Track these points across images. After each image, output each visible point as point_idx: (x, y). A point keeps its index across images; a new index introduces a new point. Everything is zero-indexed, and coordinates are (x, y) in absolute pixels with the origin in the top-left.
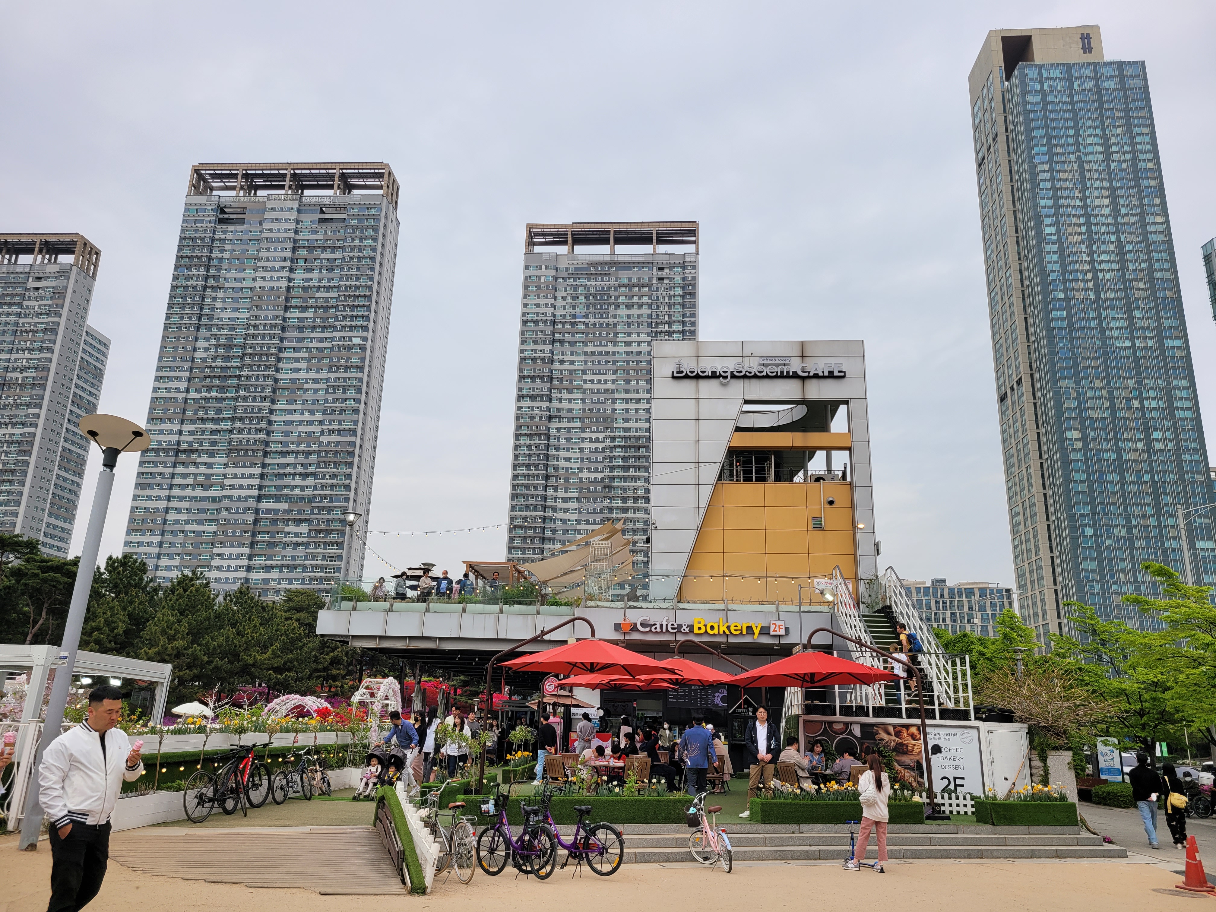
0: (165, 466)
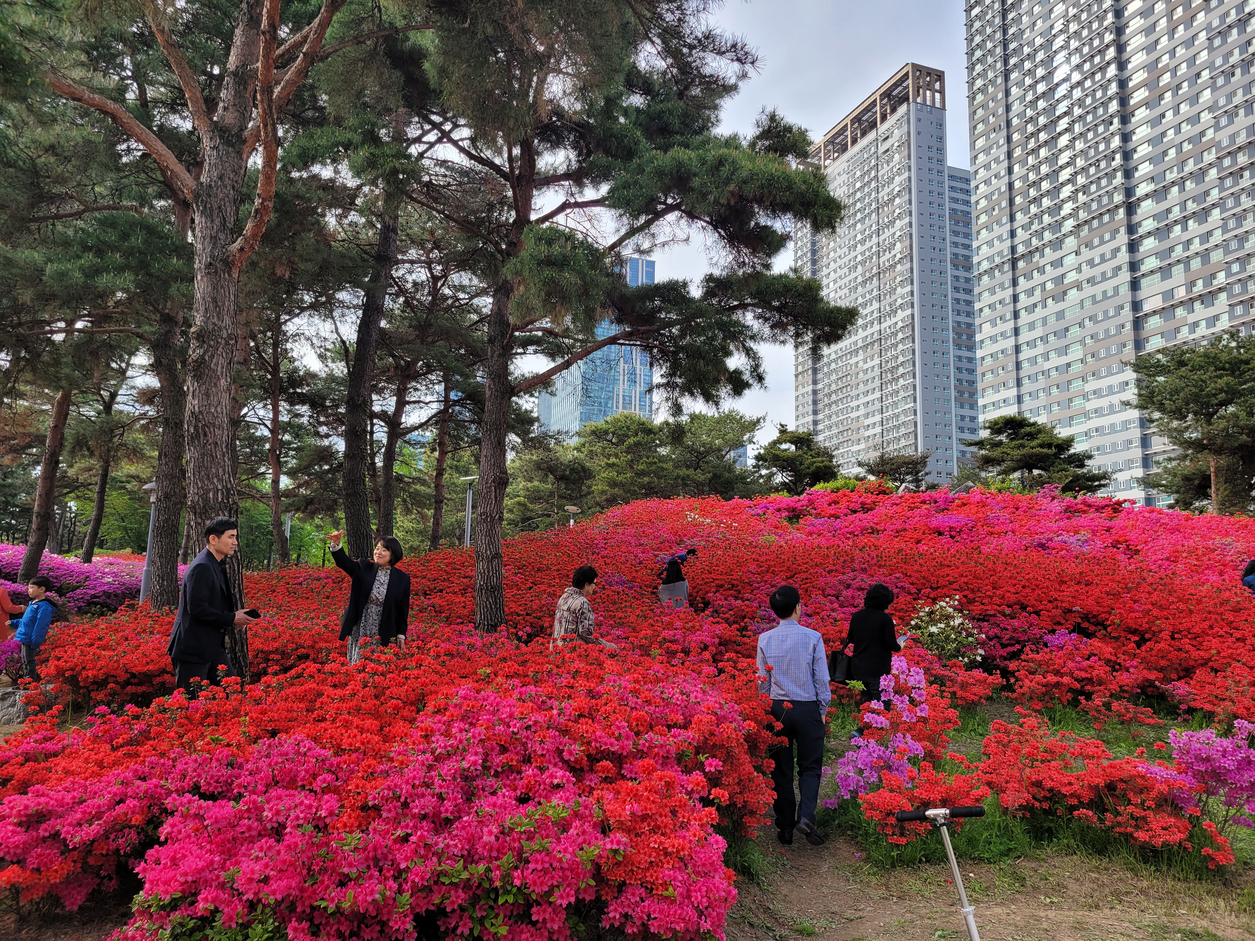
0: (1004, 289)
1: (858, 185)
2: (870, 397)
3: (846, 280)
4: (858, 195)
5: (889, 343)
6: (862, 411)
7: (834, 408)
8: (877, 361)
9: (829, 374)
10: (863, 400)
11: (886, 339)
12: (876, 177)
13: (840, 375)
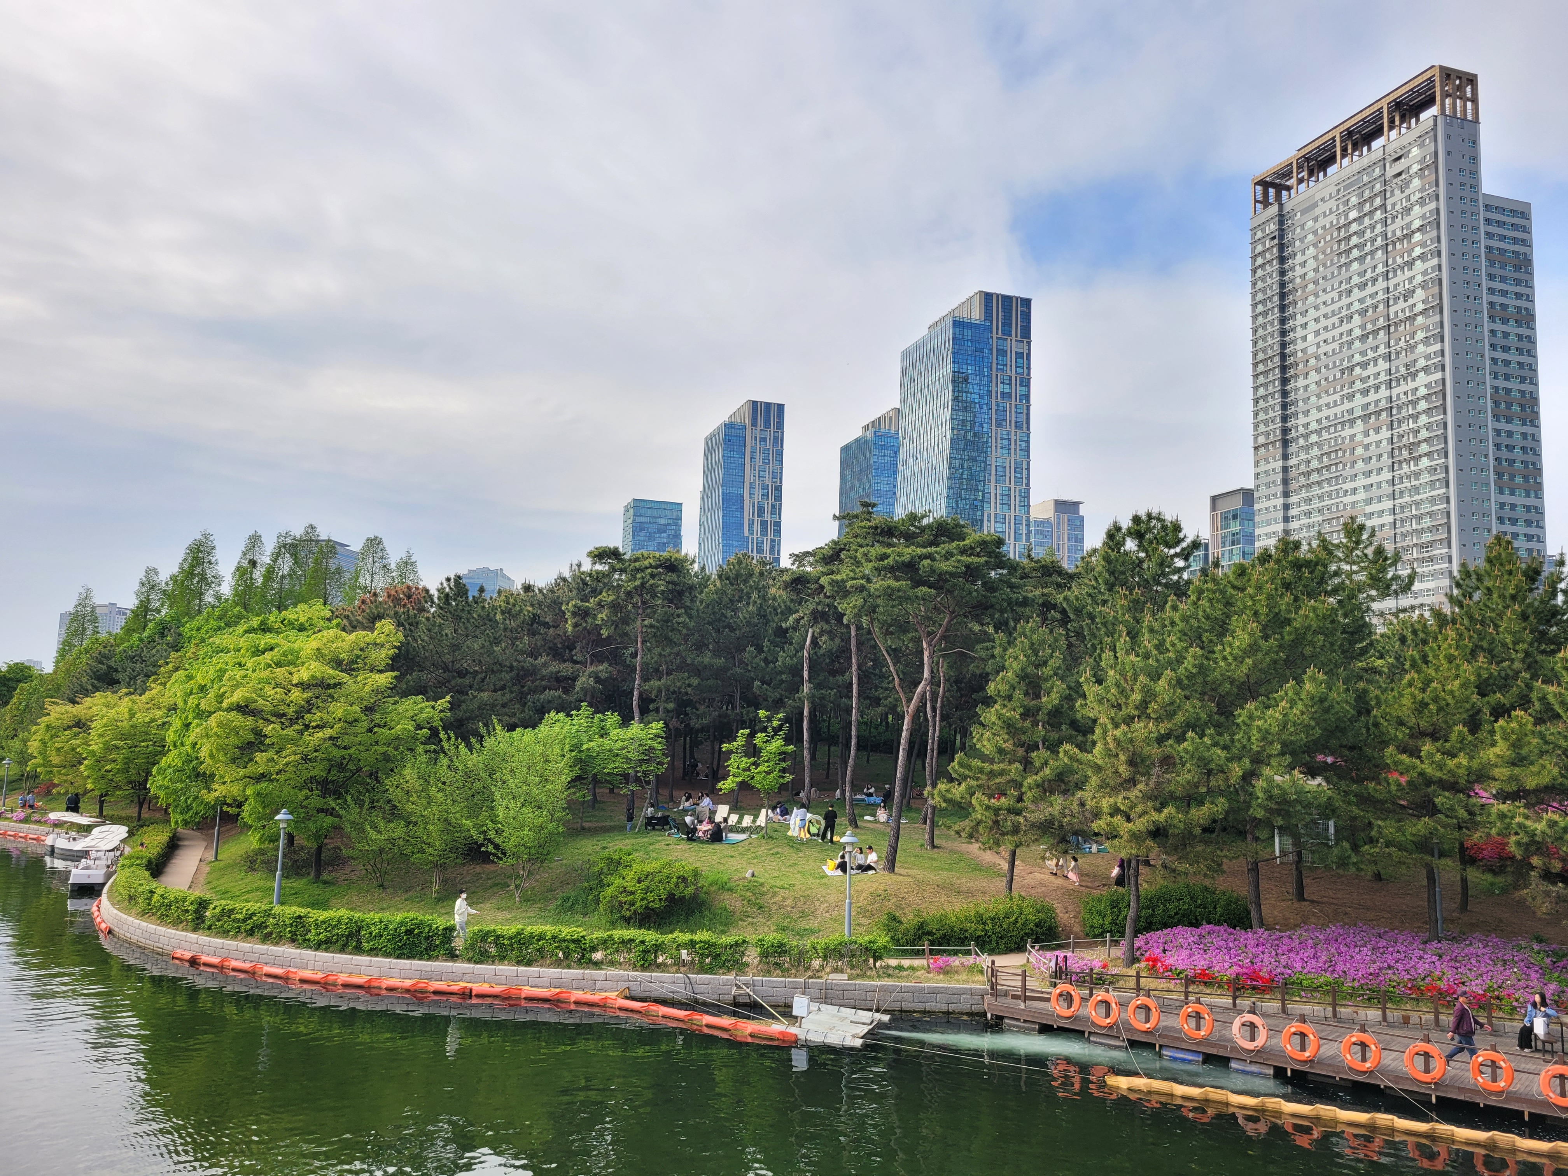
1: (1353, 215)
2: (1374, 479)
3: (1336, 332)
4: (1354, 227)
5: (1404, 413)
6: (1361, 495)
7: (1316, 491)
8: (1385, 434)
9: (1307, 448)
10: (1361, 481)
11: (1399, 408)
12: (1383, 207)
13: (1326, 449)
